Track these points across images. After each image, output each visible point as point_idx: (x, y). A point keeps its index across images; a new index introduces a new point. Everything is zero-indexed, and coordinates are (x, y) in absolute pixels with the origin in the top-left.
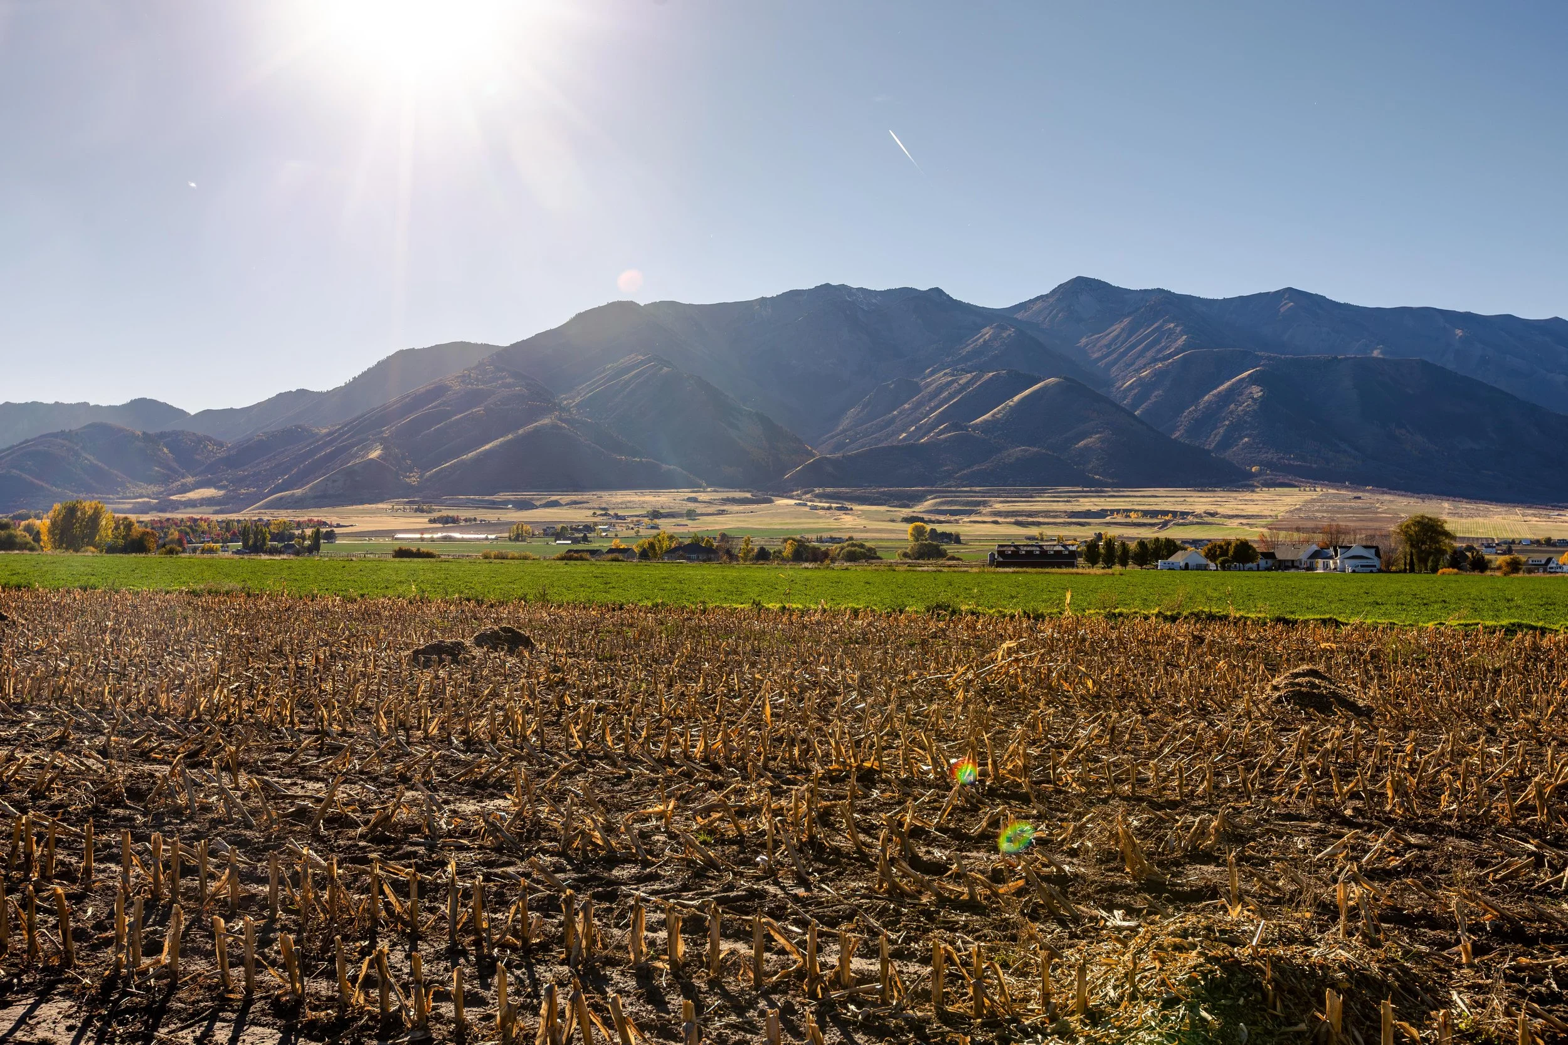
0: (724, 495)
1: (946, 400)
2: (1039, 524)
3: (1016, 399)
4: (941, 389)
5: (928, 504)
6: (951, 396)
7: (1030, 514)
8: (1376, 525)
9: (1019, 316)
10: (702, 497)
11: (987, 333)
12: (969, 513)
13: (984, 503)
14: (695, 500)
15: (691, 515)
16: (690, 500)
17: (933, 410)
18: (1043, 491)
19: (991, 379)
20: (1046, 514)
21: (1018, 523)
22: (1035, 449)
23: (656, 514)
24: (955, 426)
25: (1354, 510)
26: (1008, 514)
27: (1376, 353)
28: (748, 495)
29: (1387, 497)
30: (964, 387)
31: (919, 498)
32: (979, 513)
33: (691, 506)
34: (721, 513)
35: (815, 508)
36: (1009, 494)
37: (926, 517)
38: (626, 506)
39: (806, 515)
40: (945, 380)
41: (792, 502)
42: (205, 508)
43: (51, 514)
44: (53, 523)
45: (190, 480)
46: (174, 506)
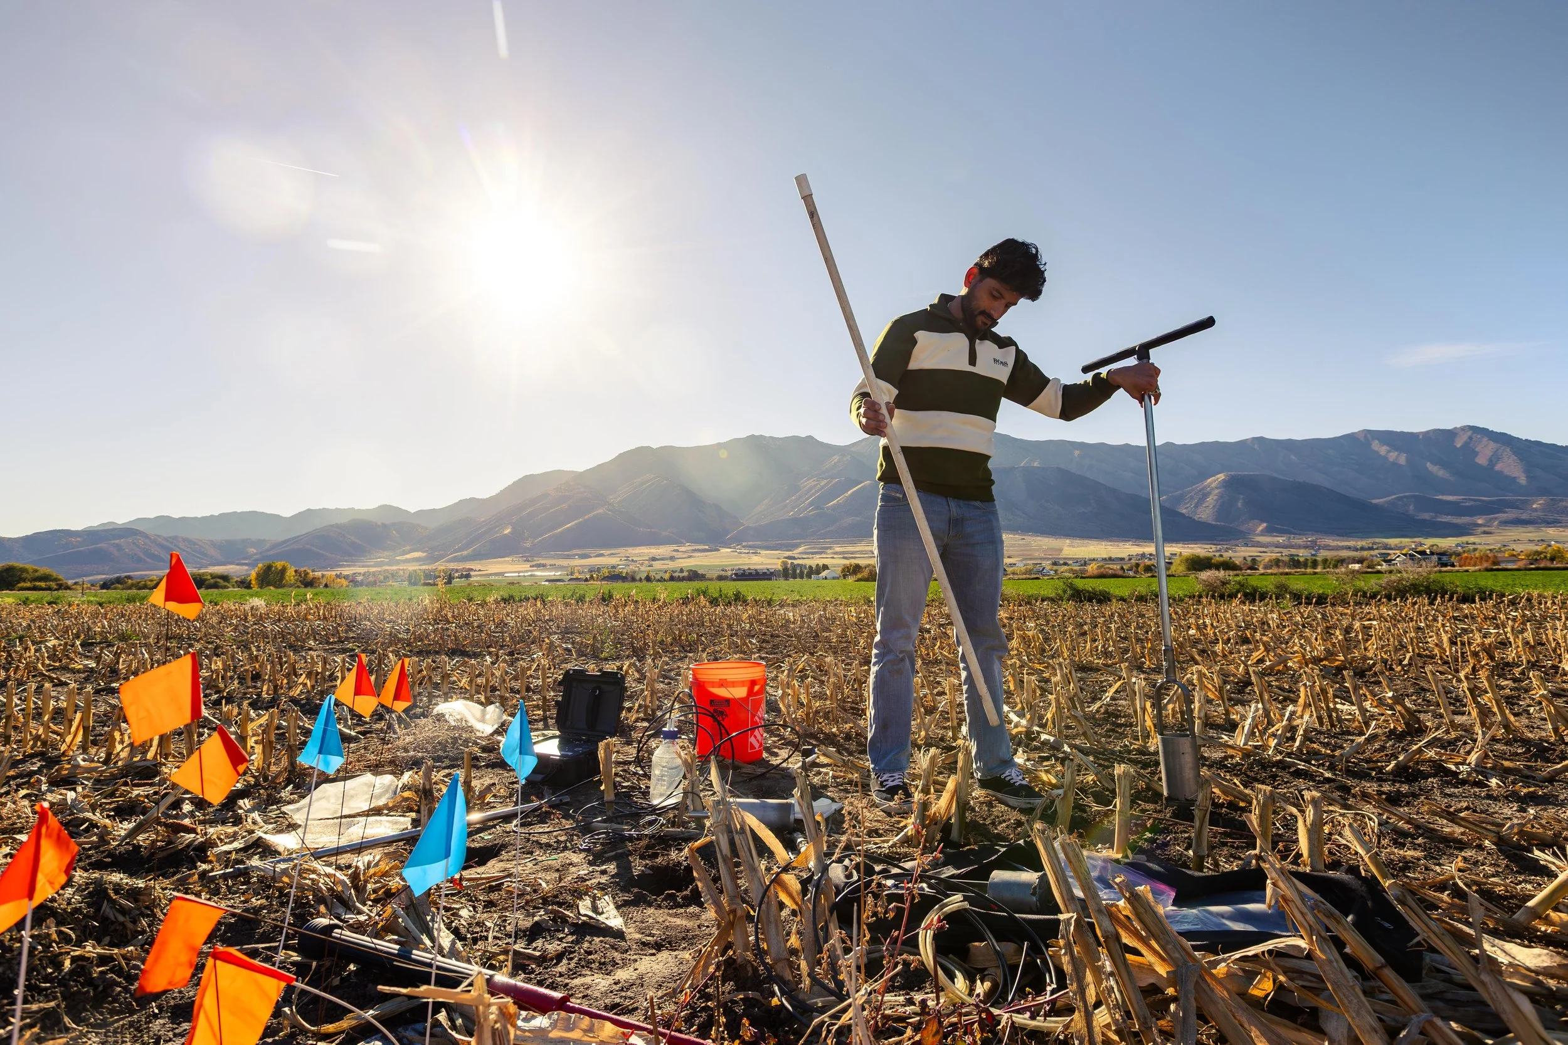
0: (693, 548)
1: (813, 494)
2: (855, 558)
3: (849, 492)
4: (811, 489)
5: (801, 549)
6: (816, 492)
7: (852, 553)
8: (1029, 553)
9: (853, 449)
10: (683, 549)
11: (836, 458)
12: (821, 553)
13: (830, 548)
14: (678, 551)
15: (672, 558)
16: (674, 551)
17: (807, 499)
18: (862, 541)
19: (837, 482)
20: (861, 552)
21: (844, 558)
22: (858, 519)
23: (654, 559)
24: (817, 508)
25: (1020, 546)
26: (840, 553)
27: (1036, 464)
28: (707, 547)
29: (1039, 538)
30: (822, 488)
31: (797, 546)
32: (825, 553)
33: (675, 553)
34: (690, 557)
35: (741, 553)
36: (844, 542)
37: (796, 556)
38: (639, 555)
39: (735, 557)
40: (813, 484)
41: (729, 550)
42: (414, 563)
43: (256, 569)
44: (258, 574)
45: (408, 548)
46: (398, 562)
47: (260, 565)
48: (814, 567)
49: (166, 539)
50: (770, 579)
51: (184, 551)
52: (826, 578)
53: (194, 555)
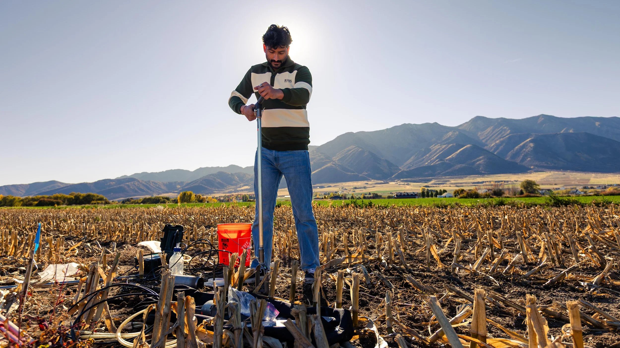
0: (376, 182)
1: (438, 153)
2: (463, 186)
3: (459, 151)
4: (437, 150)
5: (433, 182)
6: (440, 152)
7: (461, 183)
8: (568, 182)
9: (460, 128)
10: (370, 183)
11: (450, 133)
12: (443, 184)
13: (449, 181)
14: (367, 184)
15: (365, 188)
16: (366, 184)
17: (435, 156)
18: (466, 177)
19: (451, 146)
20: (466, 183)
21: (456, 186)
22: (464, 165)
23: (356, 188)
24: (441, 160)
25: (562, 178)
26: (454, 184)
27: (571, 131)
28: (382, 182)
29: (574, 173)
30: (443, 149)
31: (430, 180)
32: (446, 184)
33: (366, 185)
34: (374, 187)
35: (400, 184)
36: (456, 178)
37: (430, 186)
38: (349, 186)
39: (397, 186)
40: (438, 147)
41: (394, 183)
42: (245, 191)
43: (180, 195)
44: (180, 197)
45: (242, 184)
46: (238, 191)
47: (181, 193)
48: (439, 191)
49: (145, 182)
50: (415, 198)
51: (152, 187)
52: (445, 197)
53: (156, 189)
